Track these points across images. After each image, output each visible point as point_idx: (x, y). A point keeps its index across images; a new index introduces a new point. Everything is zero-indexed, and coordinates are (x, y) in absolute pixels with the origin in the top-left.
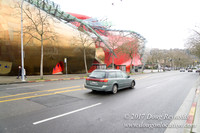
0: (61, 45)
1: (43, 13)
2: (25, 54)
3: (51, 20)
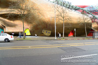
0: (72, 22)
1: (64, 8)
2: (57, 27)
3: (67, 10)
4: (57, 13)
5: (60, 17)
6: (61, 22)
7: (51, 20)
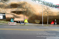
0: (53, 15)
4: (44, 10)
5: (46, 12)
6: (46, 15)
7: (40, 14)
